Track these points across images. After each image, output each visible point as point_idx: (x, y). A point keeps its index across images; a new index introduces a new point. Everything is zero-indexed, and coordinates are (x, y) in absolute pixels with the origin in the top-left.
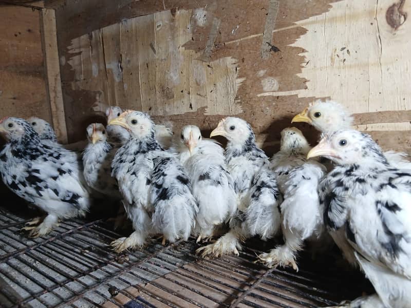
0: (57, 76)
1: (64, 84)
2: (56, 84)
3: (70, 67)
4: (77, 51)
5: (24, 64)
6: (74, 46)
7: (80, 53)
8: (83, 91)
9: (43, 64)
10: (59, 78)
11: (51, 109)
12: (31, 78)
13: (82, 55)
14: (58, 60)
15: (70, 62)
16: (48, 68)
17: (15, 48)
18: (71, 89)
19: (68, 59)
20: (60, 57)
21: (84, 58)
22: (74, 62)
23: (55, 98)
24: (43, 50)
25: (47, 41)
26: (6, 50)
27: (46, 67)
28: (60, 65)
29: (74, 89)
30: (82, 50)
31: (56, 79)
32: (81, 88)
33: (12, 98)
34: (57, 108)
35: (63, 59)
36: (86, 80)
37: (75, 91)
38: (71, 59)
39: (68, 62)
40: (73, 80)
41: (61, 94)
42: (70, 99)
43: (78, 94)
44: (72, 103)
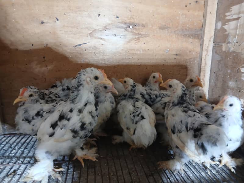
0: (211, 38)
1: (215, 44)
2: (209, 44)
3: (226, 31)
4: (235, 17)
5: (188, 28)
6: (233, 12)
7: (238, 19)
8: (233, 52)
9: (202, 28)
10: (212, 40)
11: (201, 64)
12: (191, 39)
13: (239, 20)
14: (215, 25)
15: (226, 27)
16: (206, 32)
17: (184, 16)
18: (222, 50)
19: (224, 24)
20: (216, 22)
21: (242, 23)
22: (230, 27)
23: (206, 55)
24: (205, 17)
25: (209, 9)
26: (178, 18)
27: (204, 31)
28: (216, 29)
29: (224, 49)
30: (241, 15)
31: (210, 41)
32: (232, 49)
33: (174, 55)
34: (206, 64)
35: (220, 25)
36: (238, 43)
37: (225, 51)
38: (227, 24)
39: (224, 27)
40: (225, 42)
41: (211, 53)
42: (218, 58)
43: (227, 54)
44: (219, 61)
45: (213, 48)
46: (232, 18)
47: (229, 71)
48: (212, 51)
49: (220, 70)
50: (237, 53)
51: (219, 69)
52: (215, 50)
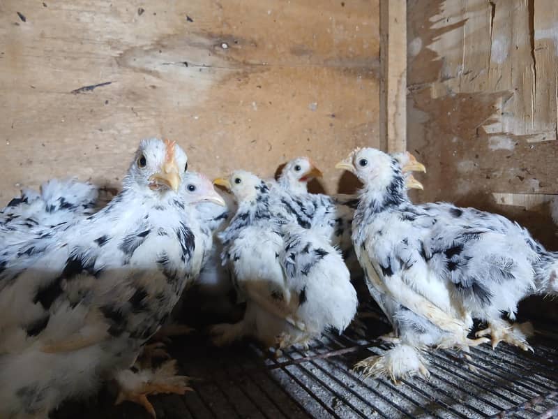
0: (401, 76)
1: (410, 90)
2: (398, 90)
3: (434, 54)
4: (453, 21)
5: (351, 56)
6: (446, 14)
7: (461, 24)
8: (460, 96)
9: (381, 55)
10: (404, 79)
11: (387, 135)
12: (359, 80)
13: (465, 26)
14: (406, 47)
15: (434, 47)
16: (390, 61)
17: (342, 27)
18: (429, 97)
19: (430, 41)
20: (409, 41)
21: (472, 31)
22: (444, 45)
23: (394, 115)
25: (392, 12)
26: (329, 31)
27: (386, 61)
28: (409, 56)
29: (434, 95)
30: (466, 16)
31: (399, 82)
32: (456, 90)
33: (328, 115)
34: (396, 134)
35: (417, 45)
36: (469, 74)
37: (437, 100)
38: (435, 41)
39: (429, 47)
40: (435, 79)
41: (405, 109)
42: (422, 116)
43: (445, 104)
44: (426, 125)
45: (408, 98)
46: (447, 24)
47: (455, 140)
48: (405, 105)
49: (432, 142)
50: (470, 97)
51: (429, 142)
52: (412, 102)
